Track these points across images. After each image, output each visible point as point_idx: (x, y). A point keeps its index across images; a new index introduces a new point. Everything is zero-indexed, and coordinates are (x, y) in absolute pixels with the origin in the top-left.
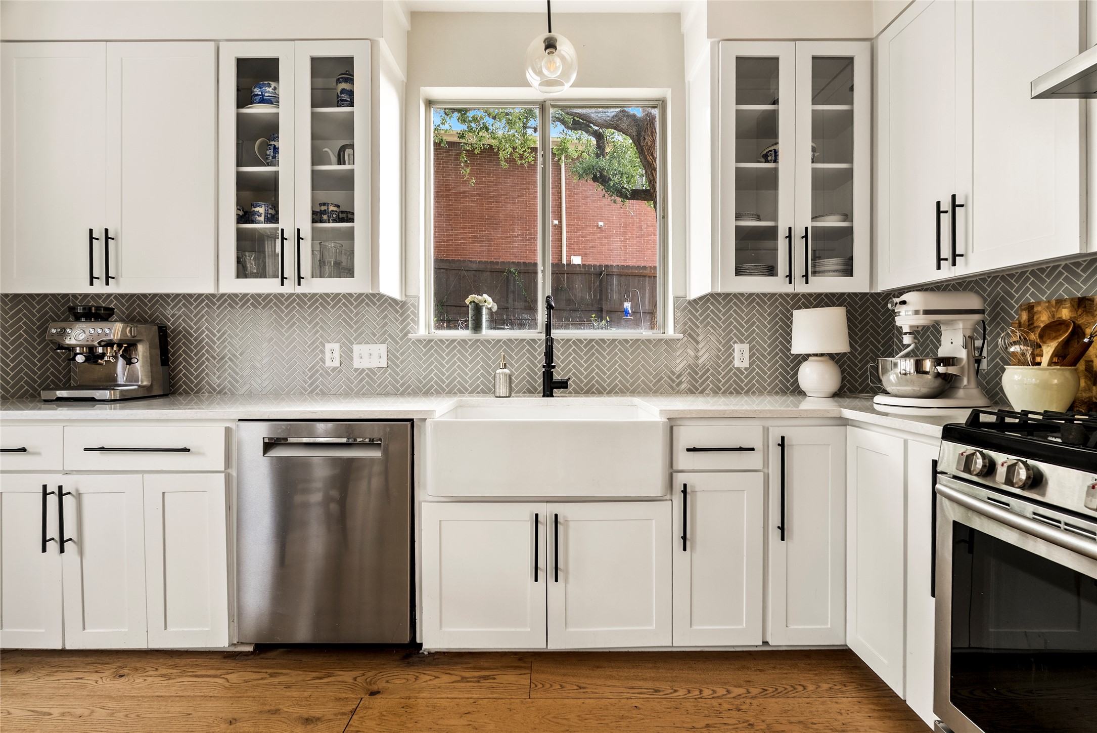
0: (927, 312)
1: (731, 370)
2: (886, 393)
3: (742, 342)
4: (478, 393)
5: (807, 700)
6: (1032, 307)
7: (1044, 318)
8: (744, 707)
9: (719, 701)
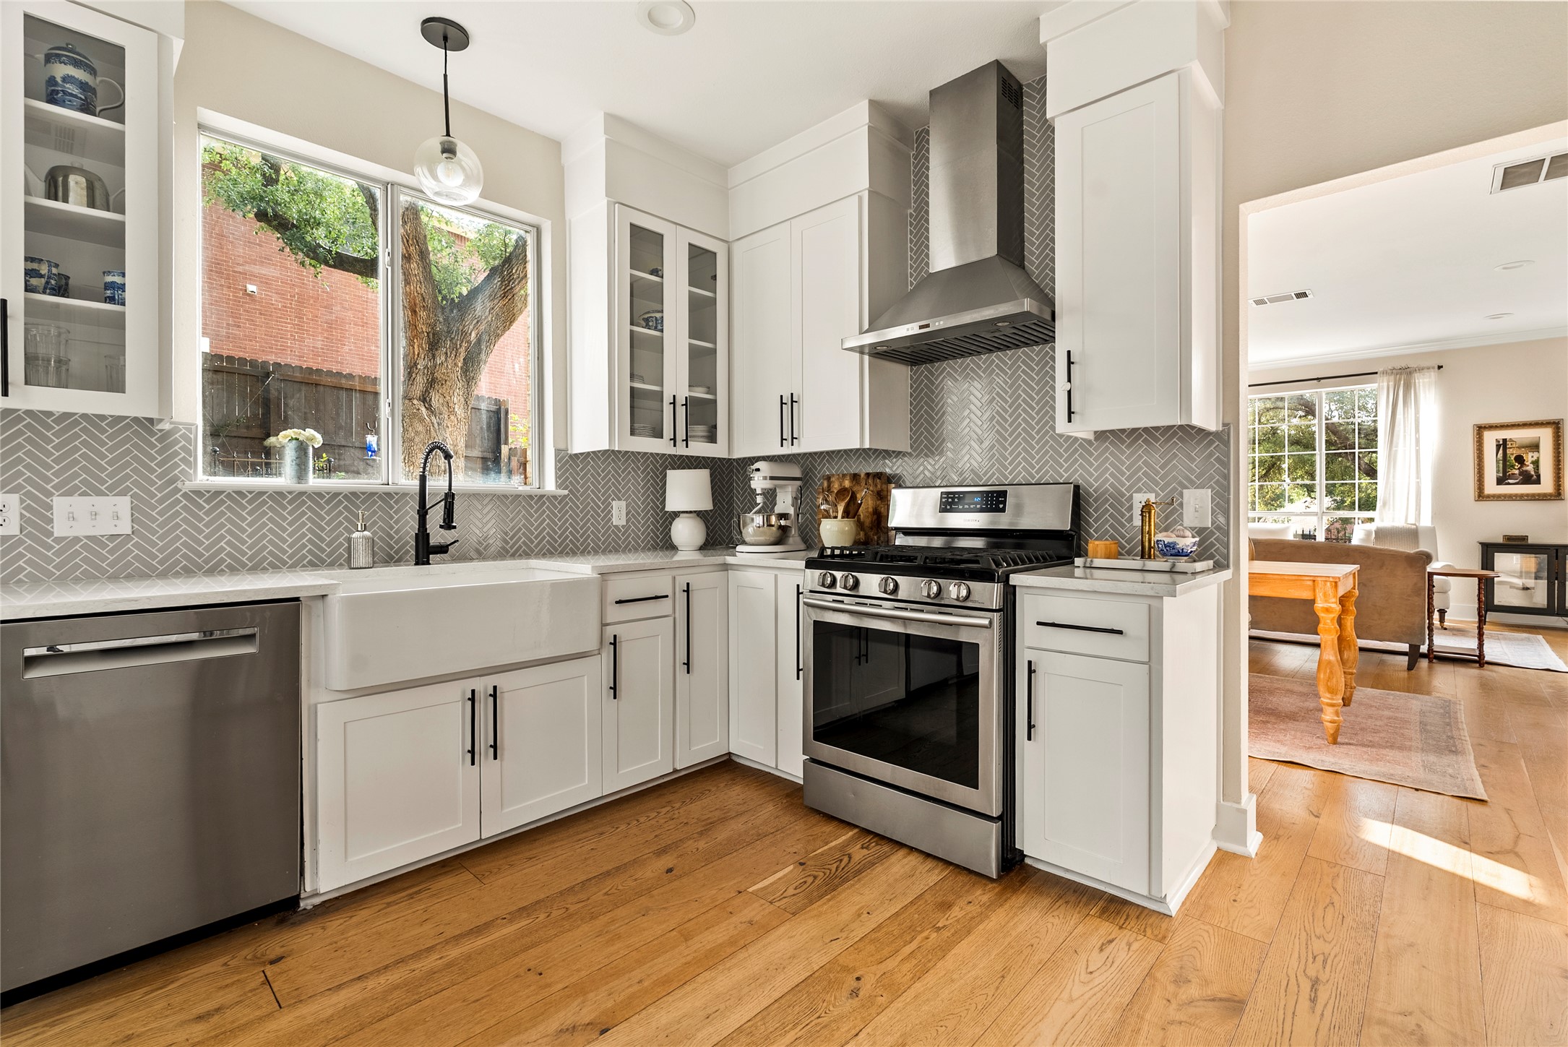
0: (772, 478)
1: (610, 527)
2: (744, 543)
3: (620, 499)
4: (304, 566)
5: (715, 796)
6: (830, 478)
7: (836, 487)
8: (675, 816)
9: (656, 820)
